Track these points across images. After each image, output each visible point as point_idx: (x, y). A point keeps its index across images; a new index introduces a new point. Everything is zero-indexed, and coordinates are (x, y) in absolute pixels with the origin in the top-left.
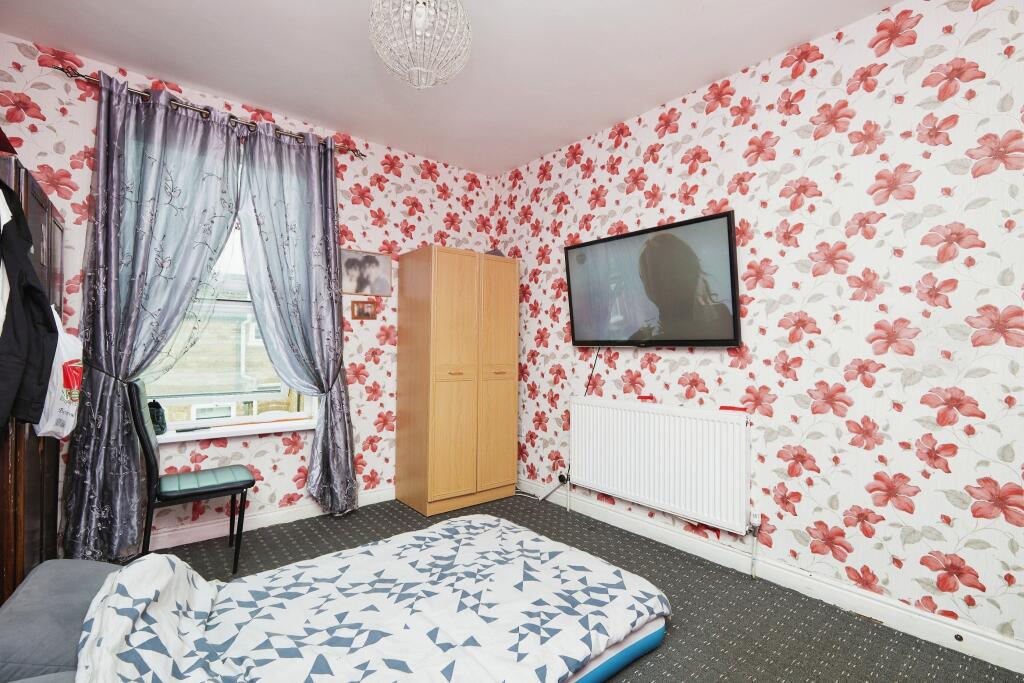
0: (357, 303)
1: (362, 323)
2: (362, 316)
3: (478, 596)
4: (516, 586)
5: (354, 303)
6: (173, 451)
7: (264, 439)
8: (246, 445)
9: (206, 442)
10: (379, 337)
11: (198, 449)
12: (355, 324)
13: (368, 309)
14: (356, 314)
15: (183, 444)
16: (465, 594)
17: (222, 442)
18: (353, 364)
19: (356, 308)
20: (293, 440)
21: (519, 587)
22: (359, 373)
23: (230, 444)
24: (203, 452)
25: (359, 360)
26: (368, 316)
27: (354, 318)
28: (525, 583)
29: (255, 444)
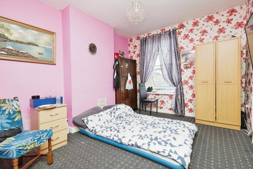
0: (185, 65)
1: (187, 70)
2: (187, 68)
5: (184, 65)
6: (152, 95)
7: (165, 96)
8: (162, 96)
9: (156, 94)
10: (192, 73)
11: (155, 95)
12: (185, 70)
13: (189, 66)
14: (185, 67)
15: (153, 94)
17: (158, 95)
18: (185, 80)
19: (185, 66)
20: (171, 97)
22: (186, 82)
23: (160, 95)
24: (156, 96)
25: (187, 79)
26: (188, 68)
27: (184, 69)
29: (164, 96)
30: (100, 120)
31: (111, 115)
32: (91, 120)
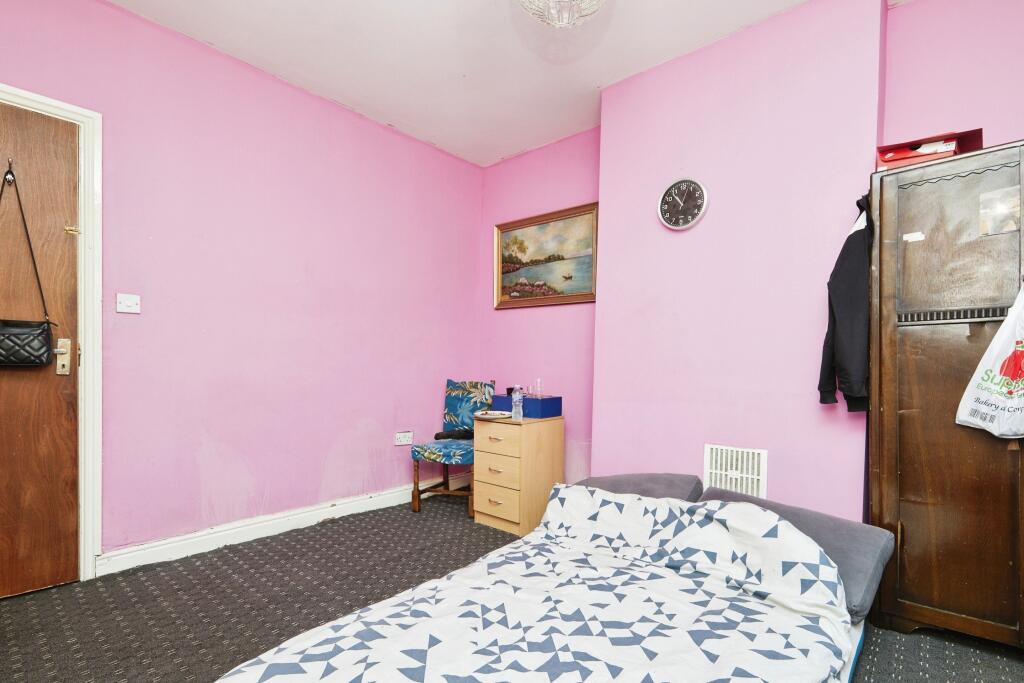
3: (487, 624)
4: (439, 641)
16: (504, 622)
21: (434, 641)
28: (425, 647)
30: (594, 518)
31: (659, 527)
32: (562, 501)
